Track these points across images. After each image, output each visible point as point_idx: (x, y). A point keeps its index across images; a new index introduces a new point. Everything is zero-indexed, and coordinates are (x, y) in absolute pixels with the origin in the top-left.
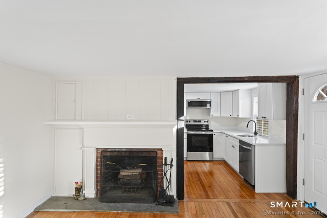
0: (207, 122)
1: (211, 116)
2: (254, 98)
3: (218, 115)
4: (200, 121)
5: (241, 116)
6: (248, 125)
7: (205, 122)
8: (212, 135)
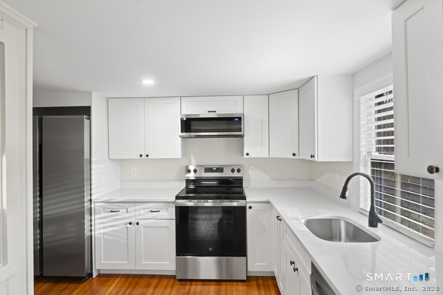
0: (239, 171)
1: (245, 156)
2: (363, 99)
3: (262, 153)
4: (220, 170)
5: (320, 158)
6: (345, 189)
7: (233, 171)
8: (243, 210)
